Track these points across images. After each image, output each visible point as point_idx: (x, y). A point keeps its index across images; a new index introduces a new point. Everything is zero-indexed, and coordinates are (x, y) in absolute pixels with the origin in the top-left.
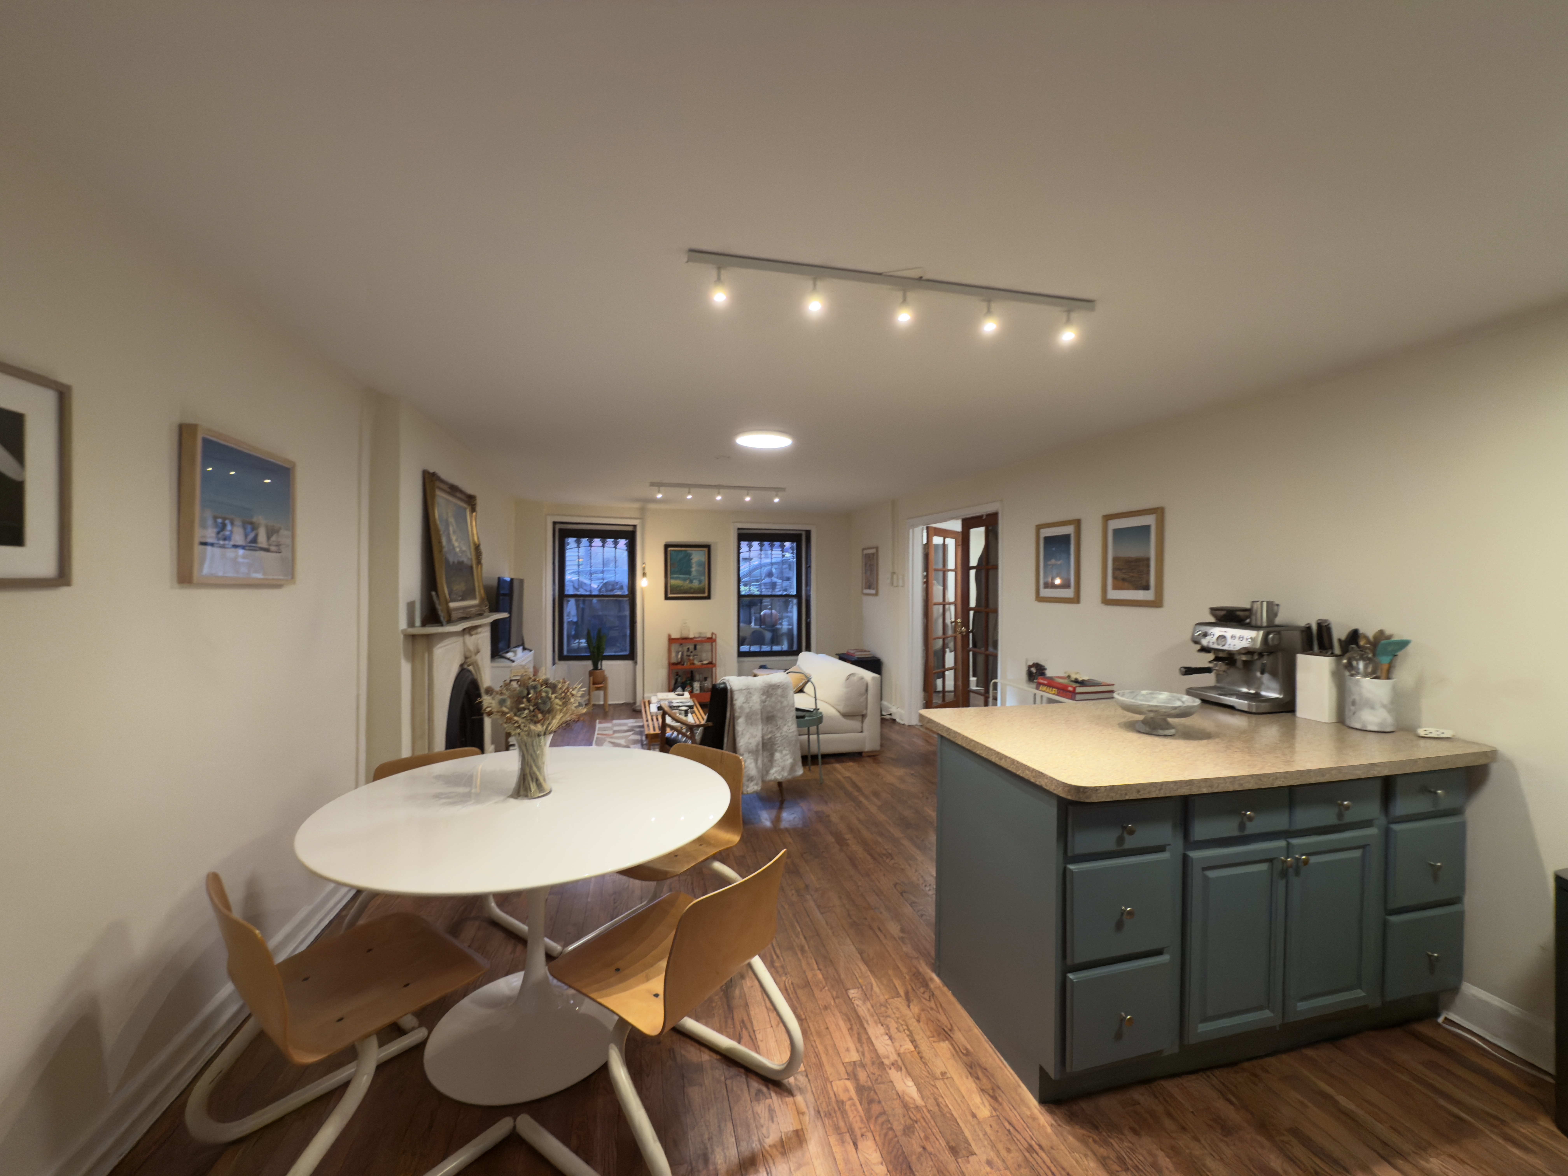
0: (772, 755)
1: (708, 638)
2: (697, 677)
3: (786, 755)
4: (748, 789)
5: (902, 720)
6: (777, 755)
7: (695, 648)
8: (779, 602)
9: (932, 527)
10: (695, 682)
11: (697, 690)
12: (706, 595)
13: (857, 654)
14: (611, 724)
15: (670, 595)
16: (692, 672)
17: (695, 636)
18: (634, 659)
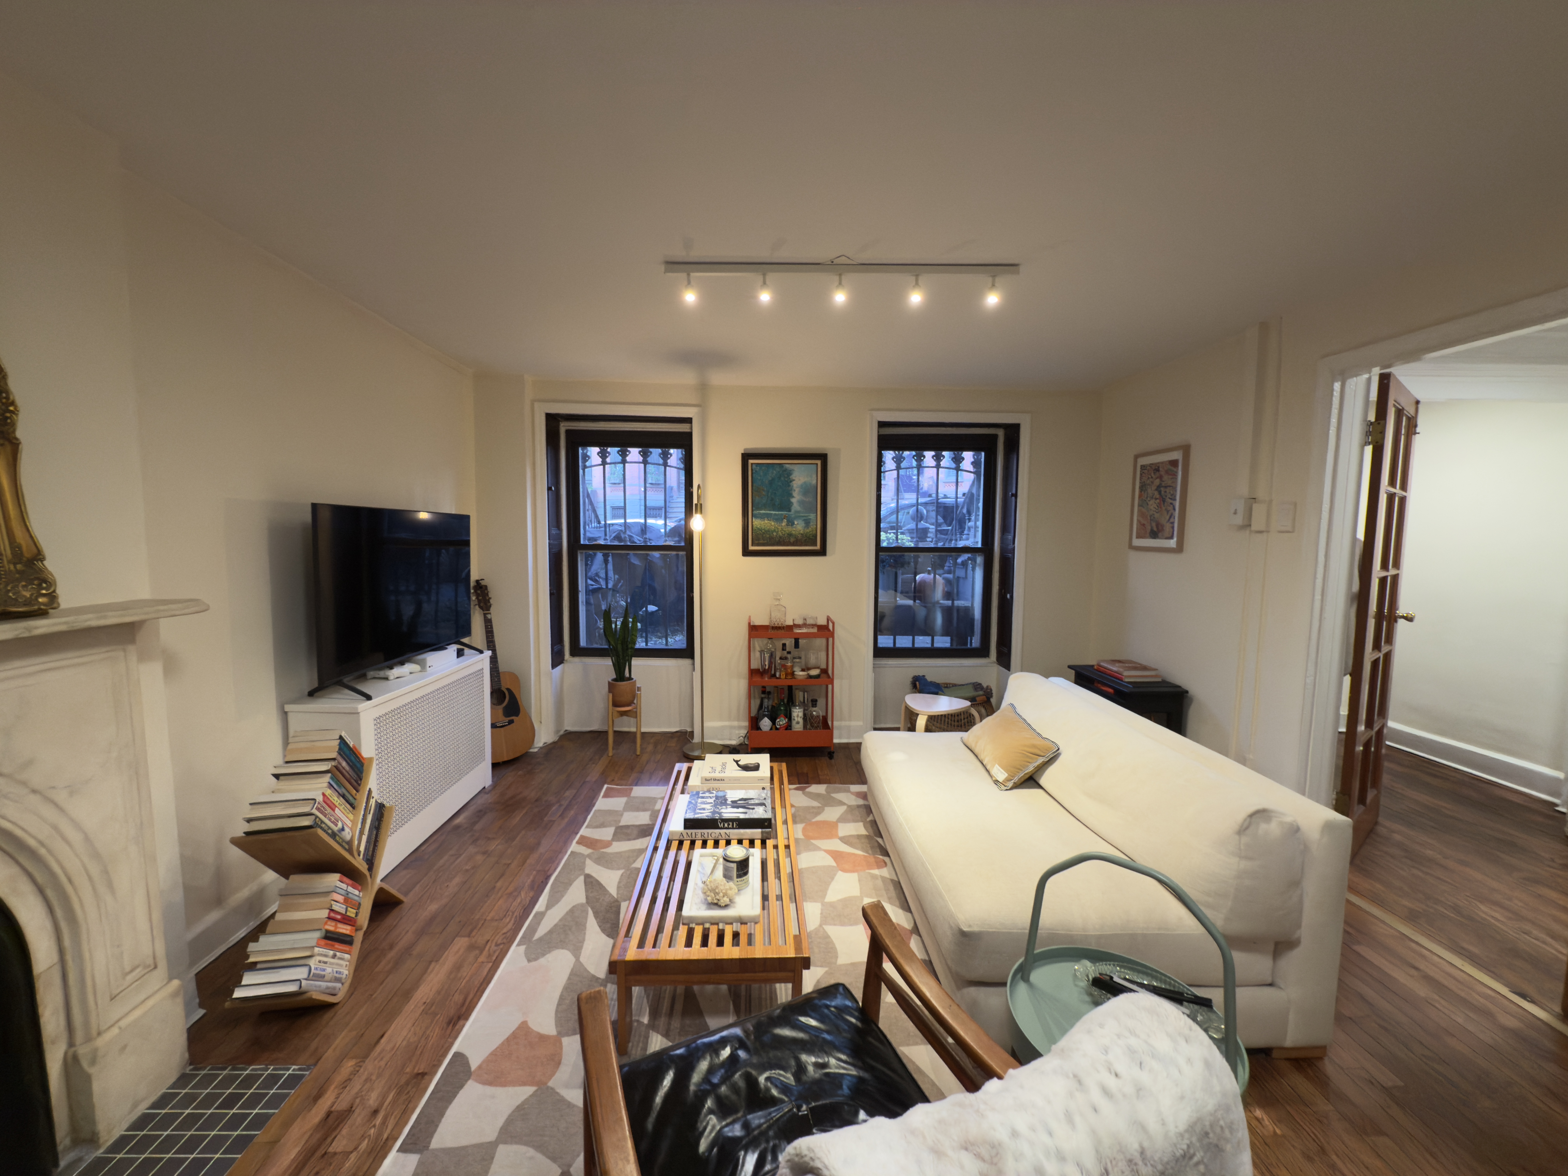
1: (821, 628)
2: (799, 696)
7: (797, 645)
8: (948, 562)
9: (1394, 376)
10: (795, 706)
11: (798, 723)
12: (818, 547)
13: (1126, 673)
14: (623, 800)
15: (751, 548)
16: (790, 688)
17: (796, 623)
18: (692, 656)
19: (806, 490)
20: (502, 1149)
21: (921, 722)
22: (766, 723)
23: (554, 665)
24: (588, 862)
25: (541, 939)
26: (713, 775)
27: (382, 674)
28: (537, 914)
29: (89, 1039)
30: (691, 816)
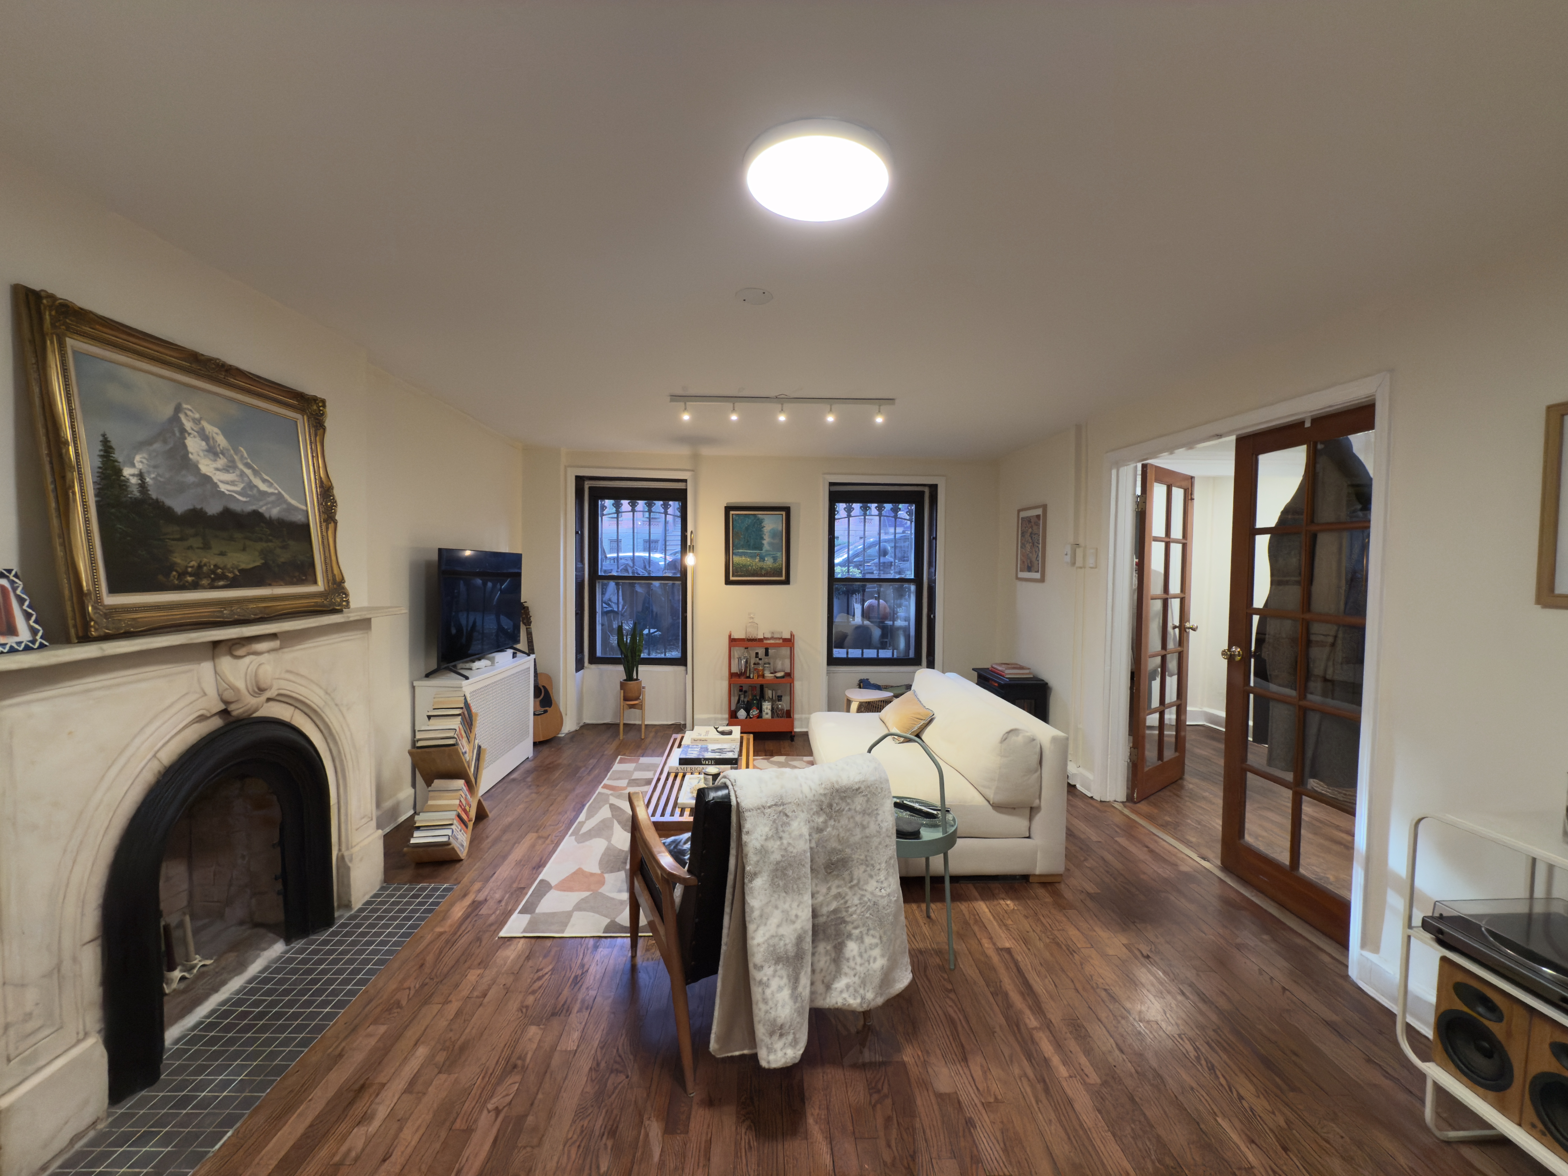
0: (839, 948)
1: (785, 640)
2: (769, 693)
3: (872, 947)
4: (772, 1057)
5: (1089, 790)
6: (852, 948)
7: (767, 654)
8: (889, 590)
9: (1152, 465)
10: (765, 701)
11: (767, 714)
12: (783, 578)
13: (1007, 671)
14: (634, 765)
15: (732, 578)
16: (762, 687)
17: (766, 636)
18: (685, 664)
19: (774, 534)
20: (576, 914)
21: (854, 706)
22: (742, 714)
23: (577, 670)
24: (611, 797)
25: (585, 834)
26: (699, 737)
27: (467, 665)
28: (579, 823)
29: (348, 849)
30: (683, 756)
